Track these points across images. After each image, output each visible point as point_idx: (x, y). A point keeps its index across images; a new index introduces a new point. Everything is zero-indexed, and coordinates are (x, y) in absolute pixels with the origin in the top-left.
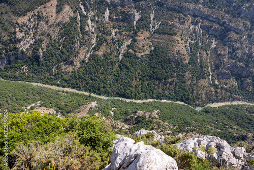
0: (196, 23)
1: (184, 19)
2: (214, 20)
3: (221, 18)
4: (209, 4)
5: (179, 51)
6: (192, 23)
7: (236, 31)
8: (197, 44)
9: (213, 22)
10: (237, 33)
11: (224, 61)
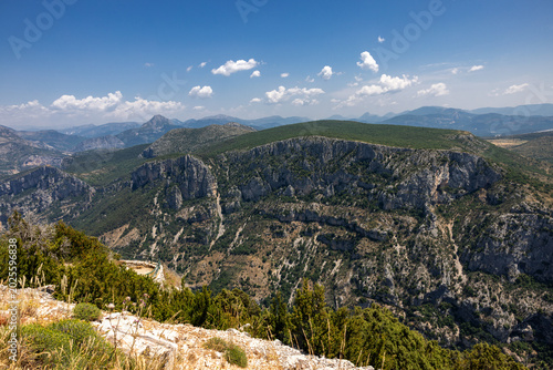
0: (307, 233)
1: (280, 227)
2: (339, 223)
3: (349, 218)
4: (334, 198)
5: (248, 279)
6: (302, 234)
7: (372, 236)
8: (298, 269)
9: (338, 226)
10: (375, 240)
11: (340, 300)
